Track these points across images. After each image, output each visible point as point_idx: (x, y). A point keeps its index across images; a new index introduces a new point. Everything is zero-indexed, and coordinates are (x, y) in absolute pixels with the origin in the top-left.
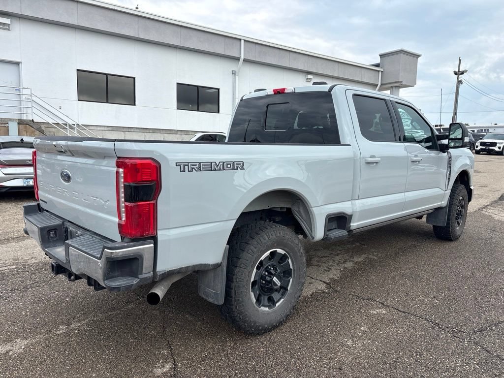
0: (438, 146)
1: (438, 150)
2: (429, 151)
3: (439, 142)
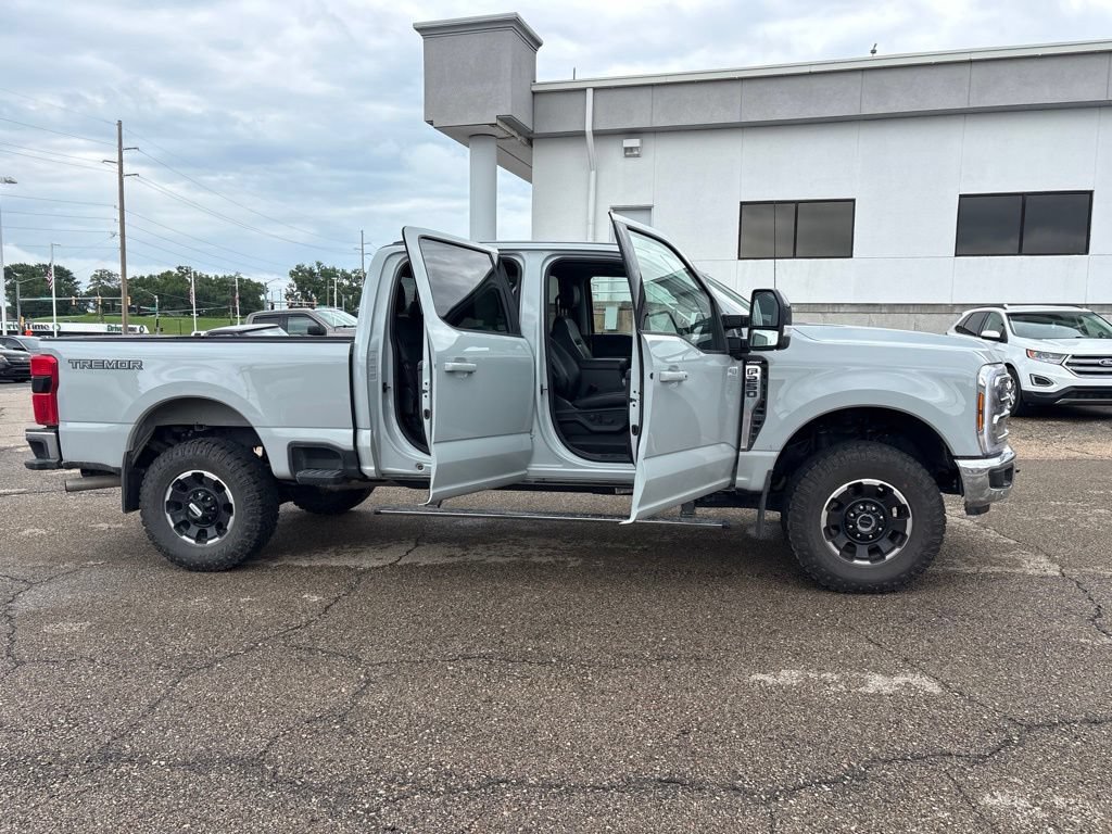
0: (727, 342)
1: (724, 353)
2: (702, 354)
3: (729, 334)
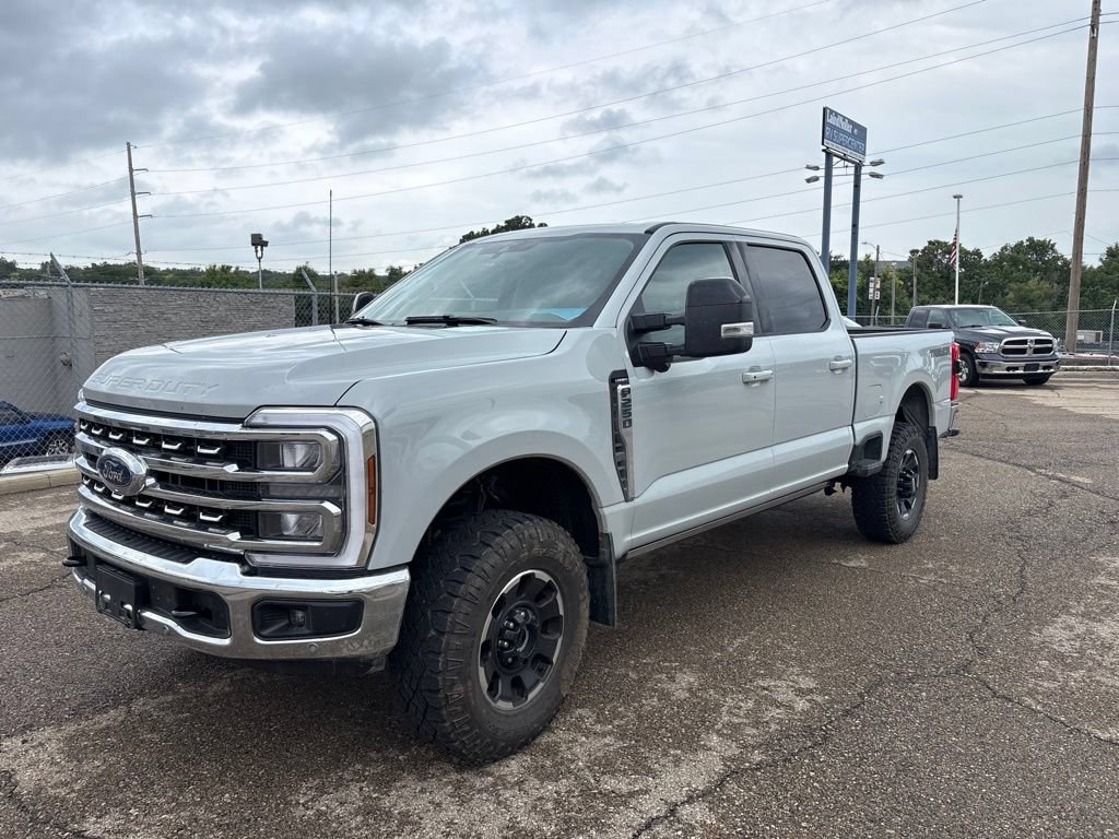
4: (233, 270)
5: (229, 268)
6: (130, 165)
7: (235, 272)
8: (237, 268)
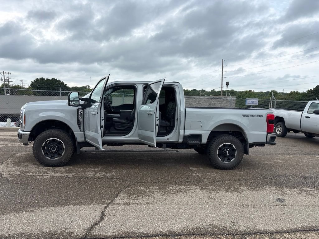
4: (252, 91)
5: (251, 91)
6: (223, 65)
7: (253, 92)
8: (253, 91)
